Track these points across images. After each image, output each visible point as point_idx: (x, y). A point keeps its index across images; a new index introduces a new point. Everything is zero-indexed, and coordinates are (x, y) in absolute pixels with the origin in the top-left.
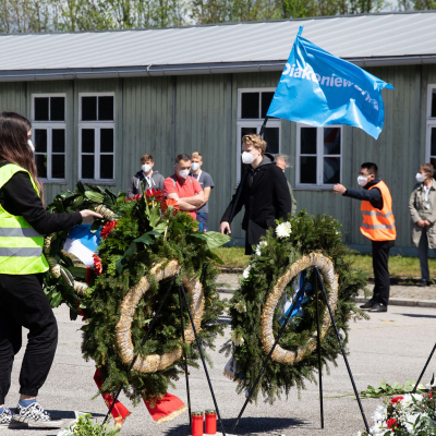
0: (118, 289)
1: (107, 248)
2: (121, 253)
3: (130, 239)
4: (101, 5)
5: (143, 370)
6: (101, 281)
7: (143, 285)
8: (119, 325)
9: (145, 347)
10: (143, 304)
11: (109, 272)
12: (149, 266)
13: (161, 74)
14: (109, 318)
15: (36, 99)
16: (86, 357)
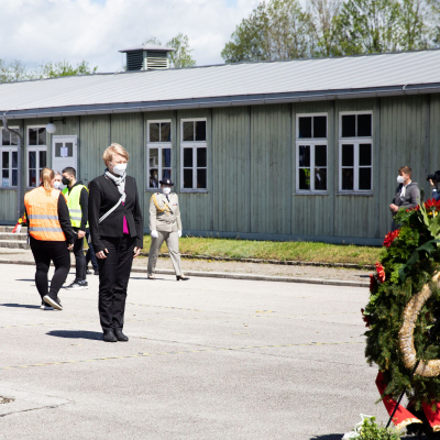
0: (401, 296)
1: (390, 257)
2: (403, 261)
3: (412, 248)
4: (352, 34)
5: (425, 374)
6: (384, 288)
7: (426, 292)
8: (402, 331)
9: (427, 352)
10: (426, 310)
11: (392, 280)
12: (432, 274)
13: (415, 92)
14: (392, 325)
15: (301, 119)
16: (370, 361)
